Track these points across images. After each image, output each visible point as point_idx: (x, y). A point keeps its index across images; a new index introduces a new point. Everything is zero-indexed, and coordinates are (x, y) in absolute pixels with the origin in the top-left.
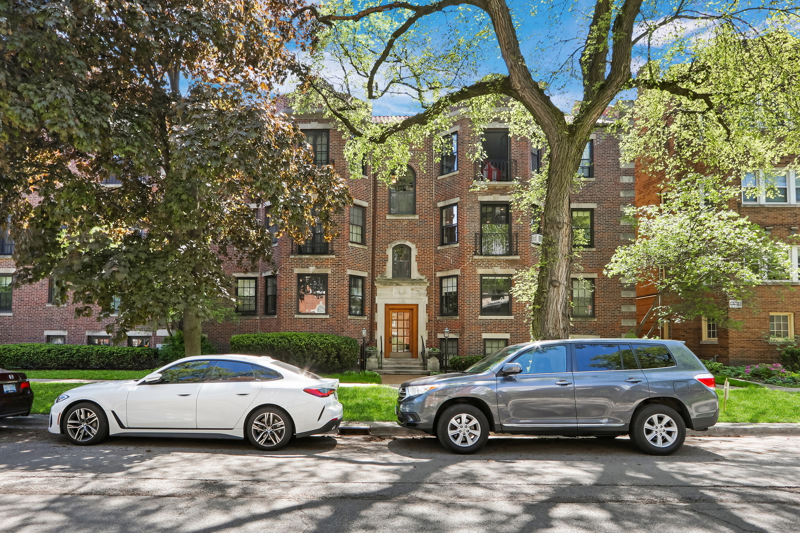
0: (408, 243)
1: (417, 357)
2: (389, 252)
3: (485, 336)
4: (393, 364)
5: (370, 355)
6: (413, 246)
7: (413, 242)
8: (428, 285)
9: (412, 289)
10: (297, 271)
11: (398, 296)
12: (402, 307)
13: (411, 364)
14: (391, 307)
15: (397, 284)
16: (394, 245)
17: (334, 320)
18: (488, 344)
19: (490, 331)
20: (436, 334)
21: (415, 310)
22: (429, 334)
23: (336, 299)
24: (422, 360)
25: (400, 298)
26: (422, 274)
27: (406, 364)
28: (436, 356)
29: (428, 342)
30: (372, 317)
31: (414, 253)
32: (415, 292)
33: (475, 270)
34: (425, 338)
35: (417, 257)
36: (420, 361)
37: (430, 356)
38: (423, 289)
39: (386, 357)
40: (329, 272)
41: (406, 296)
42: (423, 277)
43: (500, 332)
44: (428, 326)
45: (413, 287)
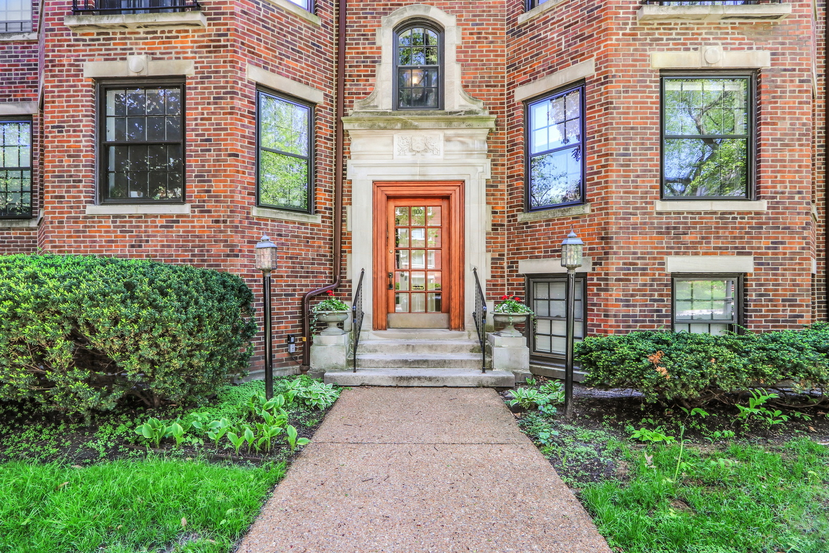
0: (436, 14)
1: (461, 327)
2: (385, 40)
3: (675, 264)
4: (394, 349)
5: (322, 325)
6: (447, 21)
7: (448, 10)
8: (492, 124)
9: (448, 140)
10: (93, 69)
11: (409, 157)
12: (421, 191)
13: (444, 348)
14: (391, 191)
15: (406, 126)
16: (396, 18)
17: (206, 220)
18: (682, 290)
19: (692, 250)
20: (513, 264)
21: (455, 199)
22: (495, 263)
23: (211, 156)
24: (475, 336)
25: (414, 165)
26: (475, 98)
27: (431, 347)
28: (517, 326)
29: (493, 286)
30: (338, 216)
31: (453, 38)
32: (455, 147)
33: (644, 58)
34: (485, 274)
35: (459, 50)
36: (469, 338)
37: (500, 327)
38: (477, 138)
39: (376, 327)
40: (188, 69)
41: (430, 157)
42: (477, 106)
43: (721, 250)
44: (491, 241)
45: (450, 132)
